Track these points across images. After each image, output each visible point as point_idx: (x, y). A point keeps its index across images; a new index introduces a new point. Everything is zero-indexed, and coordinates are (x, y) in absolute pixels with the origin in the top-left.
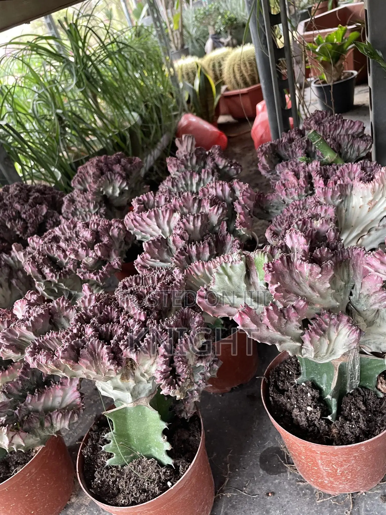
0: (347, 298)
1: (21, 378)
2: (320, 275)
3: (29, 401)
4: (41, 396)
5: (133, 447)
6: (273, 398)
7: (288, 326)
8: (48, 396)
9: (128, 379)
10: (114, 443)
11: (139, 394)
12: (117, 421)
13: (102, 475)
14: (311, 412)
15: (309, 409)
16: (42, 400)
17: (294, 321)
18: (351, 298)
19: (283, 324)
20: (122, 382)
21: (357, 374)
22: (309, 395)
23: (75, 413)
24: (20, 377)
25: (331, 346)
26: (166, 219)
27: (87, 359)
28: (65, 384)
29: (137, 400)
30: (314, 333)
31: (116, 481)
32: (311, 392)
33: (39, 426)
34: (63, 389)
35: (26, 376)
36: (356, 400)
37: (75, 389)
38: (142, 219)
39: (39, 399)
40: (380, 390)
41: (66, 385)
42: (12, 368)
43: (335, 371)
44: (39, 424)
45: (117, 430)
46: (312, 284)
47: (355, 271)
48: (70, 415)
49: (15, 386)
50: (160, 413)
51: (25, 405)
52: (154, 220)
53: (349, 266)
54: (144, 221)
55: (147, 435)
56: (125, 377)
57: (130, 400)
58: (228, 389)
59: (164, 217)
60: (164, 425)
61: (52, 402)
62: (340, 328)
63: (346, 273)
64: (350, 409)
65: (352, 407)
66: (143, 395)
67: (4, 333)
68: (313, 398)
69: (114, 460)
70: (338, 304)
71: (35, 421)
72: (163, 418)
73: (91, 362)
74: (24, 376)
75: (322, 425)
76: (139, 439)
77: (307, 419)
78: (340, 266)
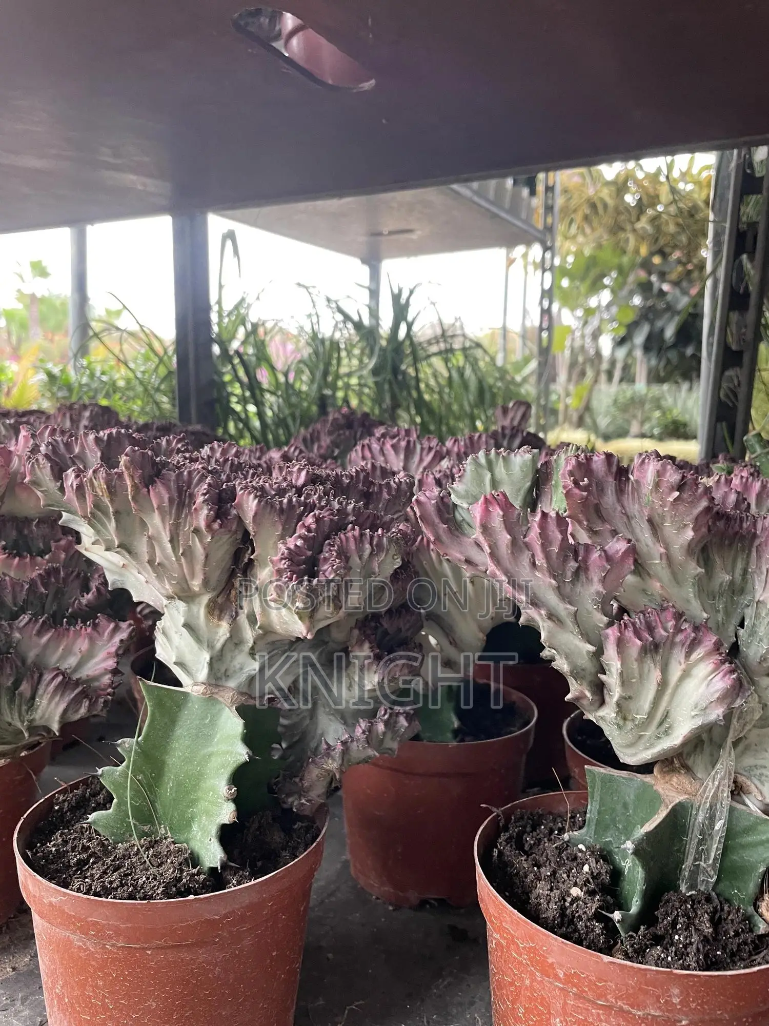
0: (731, 629)
1: (32, 583)
2: (677, 494)
3: (22, 624)
4: (47, 631)
5: (158, 806)
6: (500, 852)
7: (579, 588)
8: (58, 638)
9: (220, 619)
10: (128, 767)
11: (227, 676)
12: (157, 714)
13: (65, 842)
14: (576, 899)
15: (575, 891)
16: (45, 639)
17: (596, 579)
18: (741, 632)
19: (569, 574)
20: (206, 617)
21: (715, 849)
22: (586, 868)
23: (87, 697)
24: (32, 580)
25: (666, 698)
26: (425, 463)
27: (168, 489)
28: (100, 629)
29: (217, 686)
30: (631, 629)
31: (86, 862)
32: (593, 865)
33: (9, 684)
34: (92, 640)
35: (46, 586)
36: (695, 910)
37: (113, 650)
38: (382, 450)
39: (40, 633)
40: (761, 916)
41: (101, 634)
42: (28, 560)
43: (663, 808)
44: (12, 680)
45: (145, 739)
46: (657, 519)
47: (759, 557)
48: (76, 692)
49: (13, 588)
50: (246, 726)
51: (10, 626)
52: (402, 456)
53: (750, 551)
54: (384, 455)
55: (200, 777)
56: (217, 612)
57: (203, 673)
58: (414, 897)
59: (421, 460)
60: (242, 753)
61: (58, 661)
62: (695, 656)
63: (740, 566)
64: (674, 924)
65: (681, 920)
66: (232, 684)
67: (55, 440)
68: (595, 877)
69: (108, 815)
70: (705, 615)
71: (8, 671)
72: (248, 739)
73: (171, 500)
74: (39, 583)
75: (593, 930)
76: (179, 784)
77: (563, 909)
78: (730, 545)
